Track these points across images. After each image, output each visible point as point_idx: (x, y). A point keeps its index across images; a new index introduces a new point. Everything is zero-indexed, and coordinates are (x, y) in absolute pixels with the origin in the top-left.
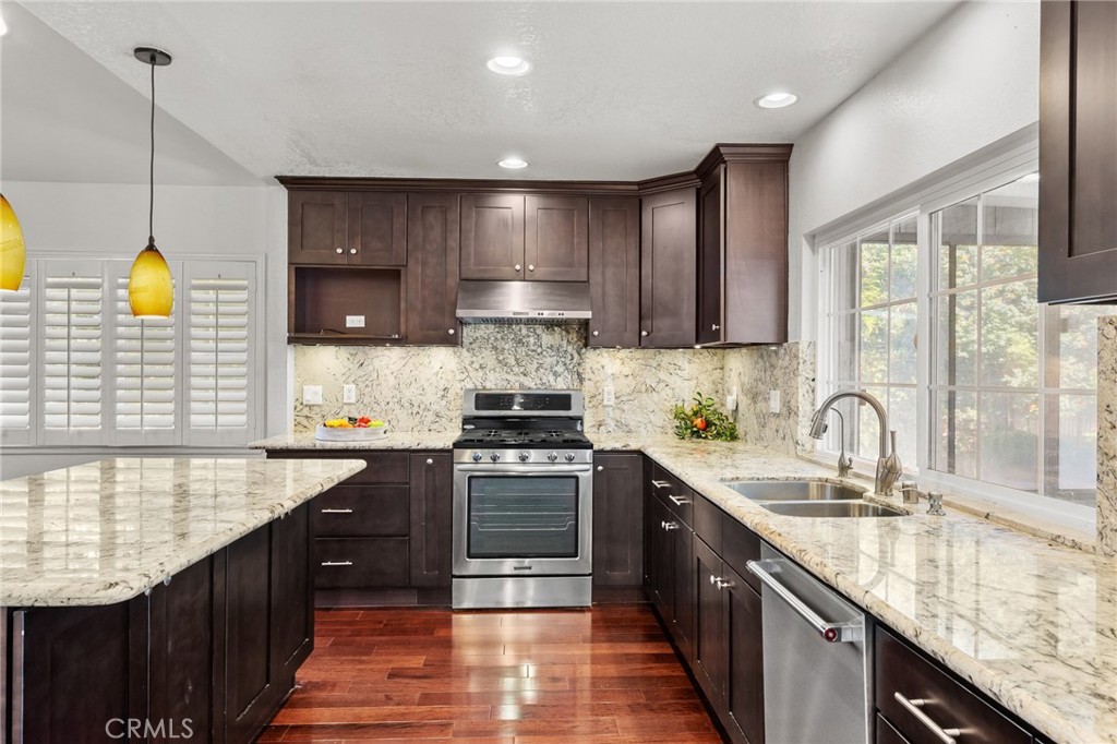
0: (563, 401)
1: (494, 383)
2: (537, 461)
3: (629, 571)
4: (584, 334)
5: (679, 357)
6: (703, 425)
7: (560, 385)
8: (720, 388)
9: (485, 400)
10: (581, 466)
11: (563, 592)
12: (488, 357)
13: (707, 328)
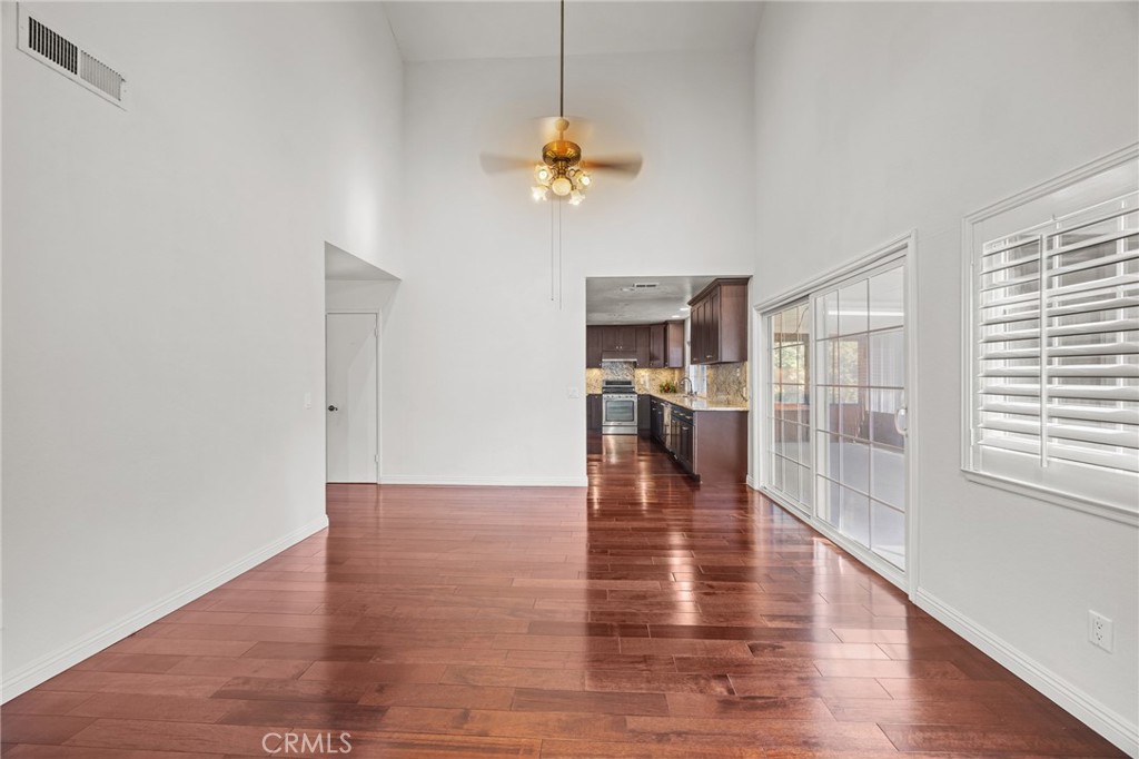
0: (629, 383)
1: (610, 378)
2: (623, 397)
3: (647, 426)
4: (635, 365)
5: (662, 371)
6: (667, 389)
7: (629, 379)
8: (673, 379)
9: (608, 383)
10: (634, 398)
11: (629, 431)
12: (609, 371)
13: (665, 364)
